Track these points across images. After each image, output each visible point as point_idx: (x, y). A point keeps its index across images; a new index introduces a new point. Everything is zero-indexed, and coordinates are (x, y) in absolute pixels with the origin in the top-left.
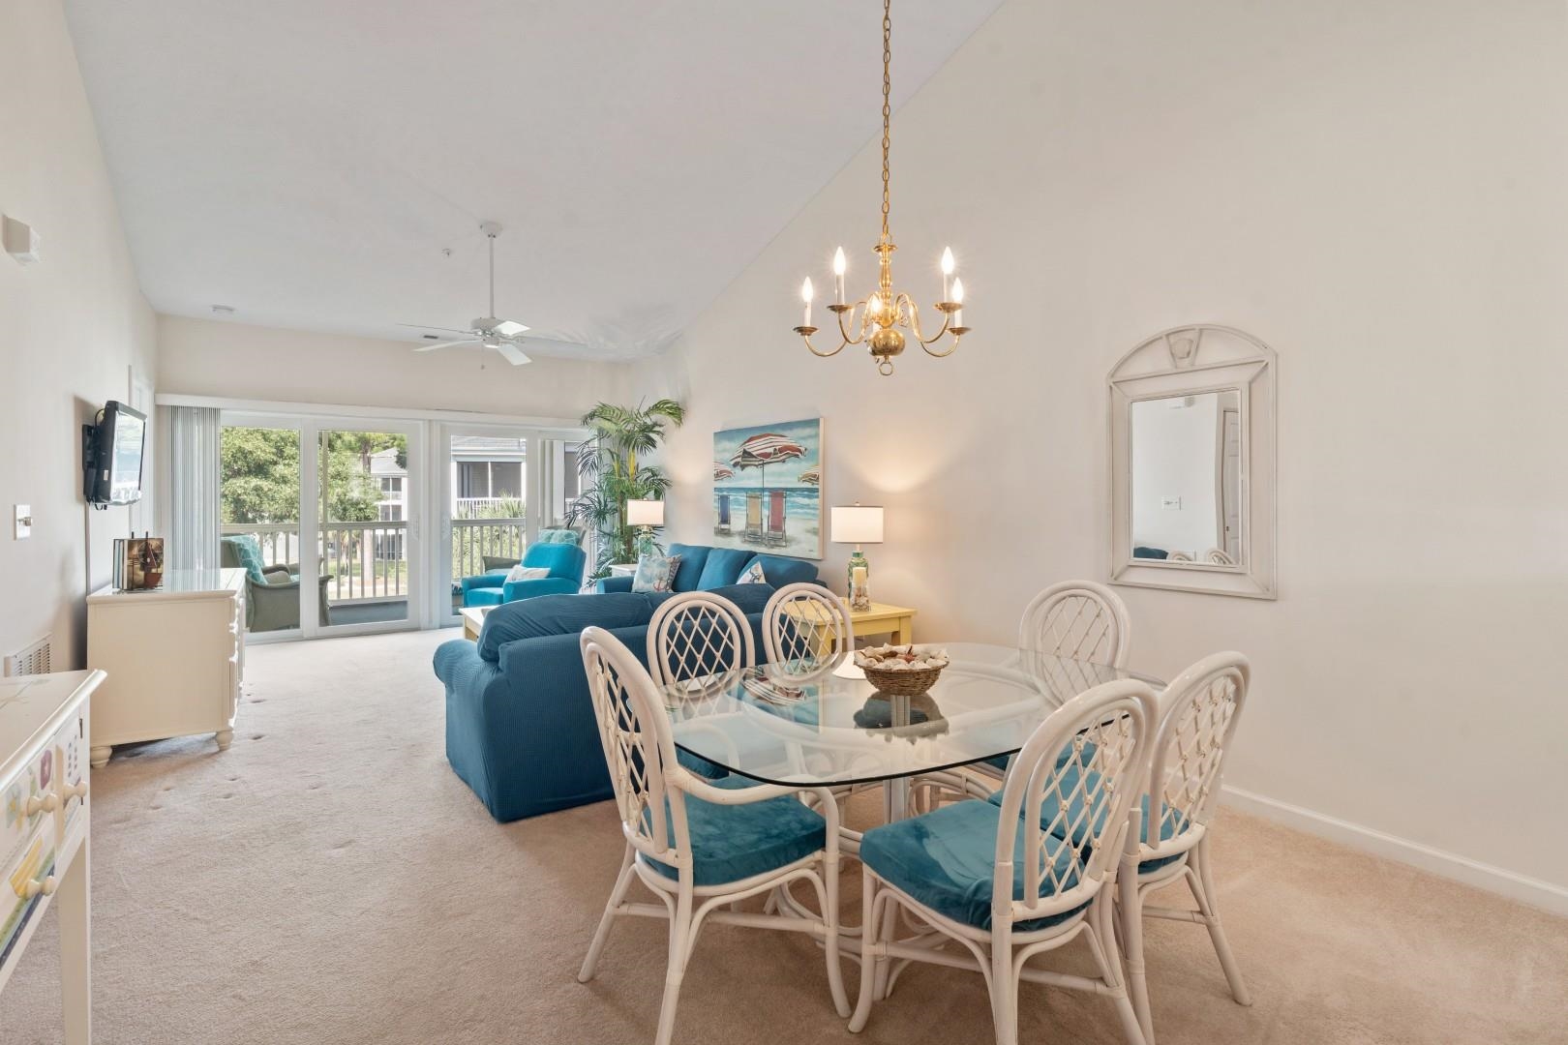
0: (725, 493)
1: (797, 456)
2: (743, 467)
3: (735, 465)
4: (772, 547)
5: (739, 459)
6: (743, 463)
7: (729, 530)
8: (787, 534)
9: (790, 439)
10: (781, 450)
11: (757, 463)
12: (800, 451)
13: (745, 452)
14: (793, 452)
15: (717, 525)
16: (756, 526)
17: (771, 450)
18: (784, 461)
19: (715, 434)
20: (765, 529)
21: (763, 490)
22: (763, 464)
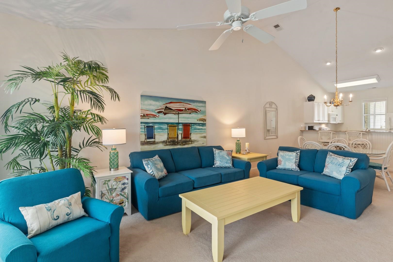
0: (151, 125)
1: (197, 112)
2: (165, 114)
3: (159, 112)
4: (184, 145)
5: (163, 110)
6: (165, 112)
7: (155, 141)
8: (192, 139)
9: (193, 106)
10: (188, 109)
11: (175, 113)
12: (198, 111)
13: (166, 107)
14: (195, 111)
15: (143, 140)
16: (175, 138)
17: (184, 109)
18: (190, 113)
20: (180, 138)
21: (178, 123)
22: (179, 113)
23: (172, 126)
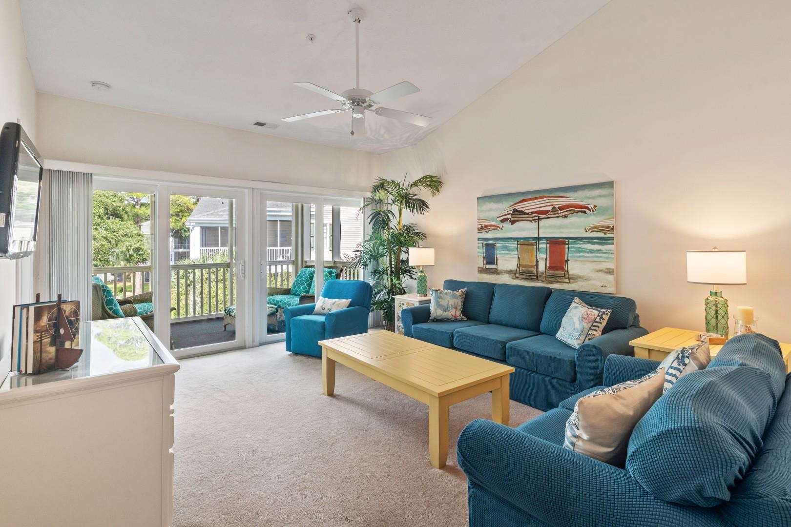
0: (491, 242)
1: (584, 212)
2: (513, 222)
3: (503, 221)
4: (552, 283)
5: (509, 216)
6: (512, 219)
7: (497, 269)
8: (570, 273)
9: (573, 199)
10: (561, 208)
11: (531, 219)
12: (588, 208)
13: (515, 210)
14: (581, 209)
15: (481, 265)
16: (532, 266)
17: (550, 208)
18: (566, 216)
19: (478, 198)
20: (542, 267)
21: (539, 239)
22: (539, 219)
23: (525, 243)
